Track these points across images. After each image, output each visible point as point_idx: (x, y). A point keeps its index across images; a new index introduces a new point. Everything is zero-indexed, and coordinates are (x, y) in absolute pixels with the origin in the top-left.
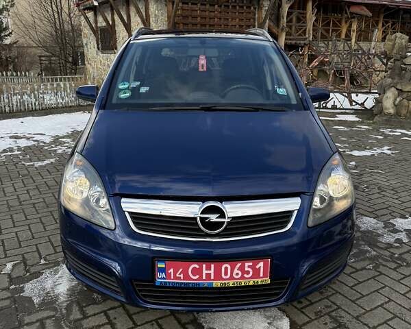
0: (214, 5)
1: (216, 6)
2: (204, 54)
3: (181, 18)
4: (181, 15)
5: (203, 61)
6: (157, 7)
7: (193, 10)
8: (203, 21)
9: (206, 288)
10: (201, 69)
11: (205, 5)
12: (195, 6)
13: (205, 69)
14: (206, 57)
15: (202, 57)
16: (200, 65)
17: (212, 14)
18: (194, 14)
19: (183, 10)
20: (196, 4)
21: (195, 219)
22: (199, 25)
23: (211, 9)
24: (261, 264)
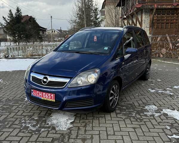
0: (174, 14)
1: (175, 14)
2: (96, 36)
3: (156, 20)
4: (156, 19)
5: (95, 38)
6: (145, 17)
7: (162, 17)
8: (168, 21)
9: (40, 99)
10: (95, 41)
11: (169, 14)
12: (164, 15)
13: (96, 40)
14: (97, 37)
15: (95, 36)
16: (94, 39)
17: (173, 18)
18: (163, 18)
19: (158, 17)
20: (165, 14)
21: (41, 80)
22: (165, 23)
23: (172, 16)
24: (52, 95)
